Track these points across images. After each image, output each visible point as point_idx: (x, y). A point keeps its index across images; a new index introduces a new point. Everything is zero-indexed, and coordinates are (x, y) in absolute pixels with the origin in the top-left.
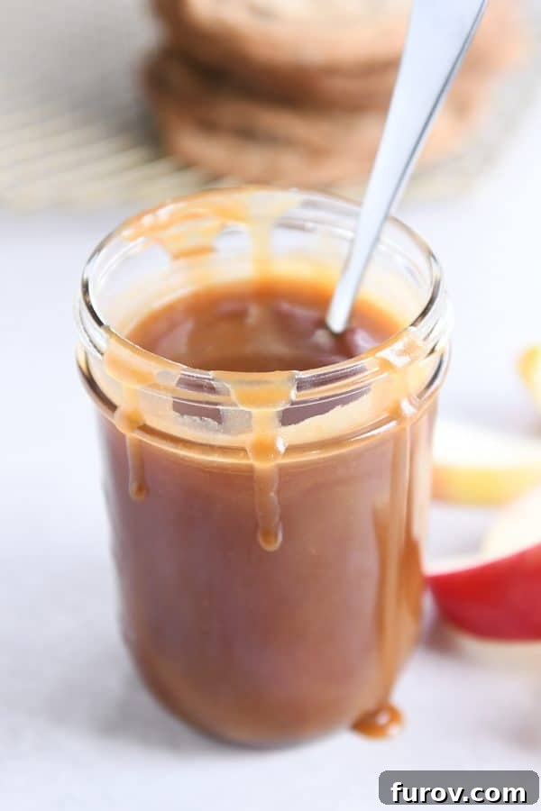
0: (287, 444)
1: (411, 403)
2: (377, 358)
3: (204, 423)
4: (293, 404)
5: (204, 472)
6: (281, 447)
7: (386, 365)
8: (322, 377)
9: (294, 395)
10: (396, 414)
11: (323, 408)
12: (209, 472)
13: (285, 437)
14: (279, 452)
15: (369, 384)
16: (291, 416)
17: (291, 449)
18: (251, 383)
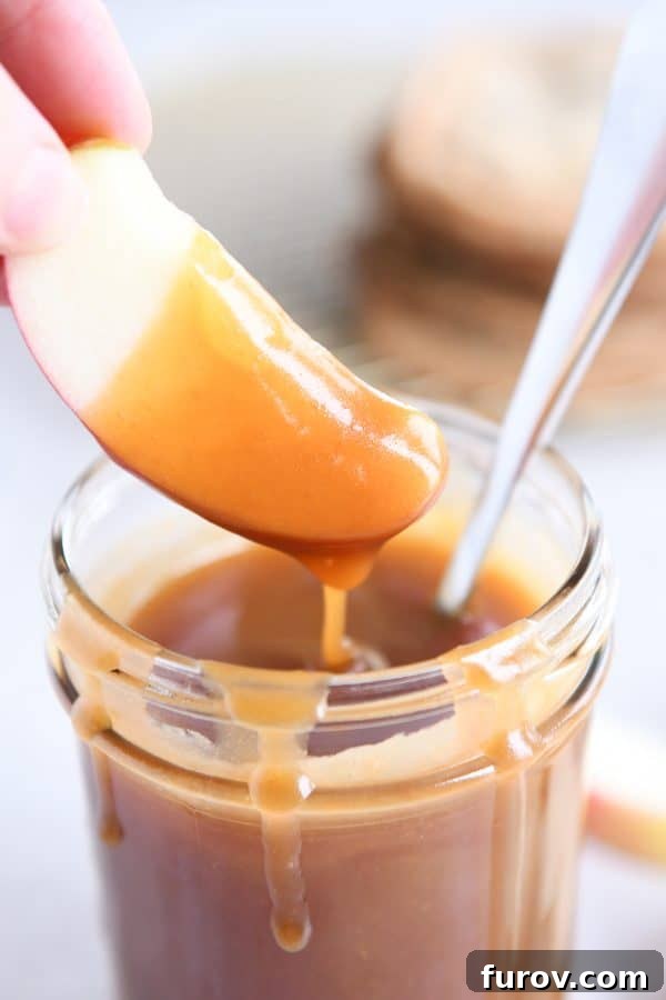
0: (314, 786)
1: (526, 740)
2: (463, 665)
3: (190, 739)
4: (319, 725)
5: (191, 813)
6: (305, 788)
7: (480, 676)
8: (367, 688)
9: (322, 711)
10: (498, 754)
11: (373, 734)
12: (199, 815)
13: (312, 773)
14: (300, 795)
15: (452, 705)
16: (322, 743)
17: (318, 794)
18: (256, 686)
